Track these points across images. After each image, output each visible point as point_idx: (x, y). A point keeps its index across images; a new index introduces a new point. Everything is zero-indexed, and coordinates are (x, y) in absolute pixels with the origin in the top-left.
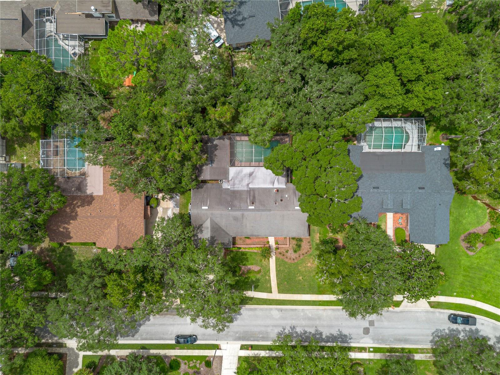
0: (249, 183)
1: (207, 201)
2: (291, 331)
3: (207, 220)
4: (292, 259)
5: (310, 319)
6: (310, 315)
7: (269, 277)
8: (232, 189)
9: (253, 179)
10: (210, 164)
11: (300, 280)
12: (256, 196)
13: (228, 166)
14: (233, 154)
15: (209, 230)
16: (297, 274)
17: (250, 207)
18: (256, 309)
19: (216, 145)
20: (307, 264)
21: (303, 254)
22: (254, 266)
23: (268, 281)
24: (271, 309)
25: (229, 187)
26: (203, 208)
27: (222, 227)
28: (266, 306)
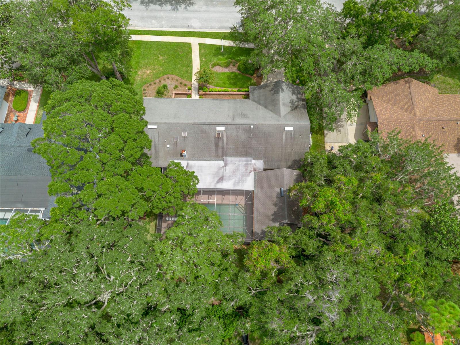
0: (223, 167)
1: (286, 140)
2: (178, 6)
3: (285, 115)
4: (170, 79)
5: (155, 18)
6: (153, 21)
7: (201, 60)
8: (249, 159)
9: (217, 173)
10: (284, 191)
11: (162, 56)
12: (213, 147)
13: (256, 191)
14: (249, 207)
15: (281, 102)
16: (165, 62)
17: (223, 128)
18: (220, 28)
19: (274, 220)
20: (150, 73)
21: (155, 83)
22: (221, 71)
23: (202, 56)
24: (200, 28)
25: (254, 161)
26: (291, 129)
27: (264, 108)
28: (207, 31)
